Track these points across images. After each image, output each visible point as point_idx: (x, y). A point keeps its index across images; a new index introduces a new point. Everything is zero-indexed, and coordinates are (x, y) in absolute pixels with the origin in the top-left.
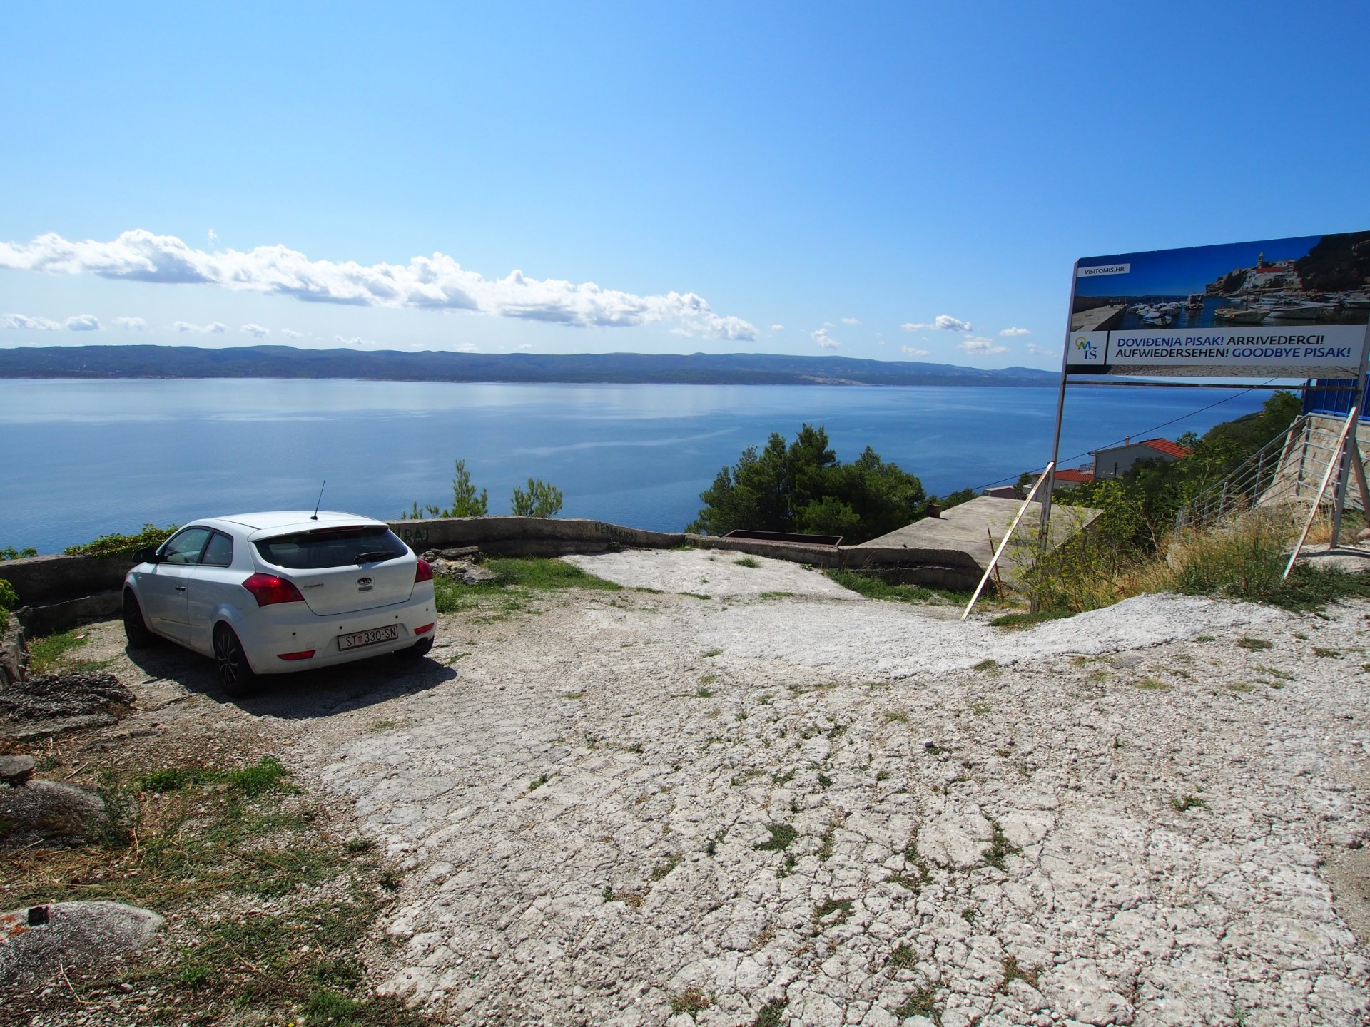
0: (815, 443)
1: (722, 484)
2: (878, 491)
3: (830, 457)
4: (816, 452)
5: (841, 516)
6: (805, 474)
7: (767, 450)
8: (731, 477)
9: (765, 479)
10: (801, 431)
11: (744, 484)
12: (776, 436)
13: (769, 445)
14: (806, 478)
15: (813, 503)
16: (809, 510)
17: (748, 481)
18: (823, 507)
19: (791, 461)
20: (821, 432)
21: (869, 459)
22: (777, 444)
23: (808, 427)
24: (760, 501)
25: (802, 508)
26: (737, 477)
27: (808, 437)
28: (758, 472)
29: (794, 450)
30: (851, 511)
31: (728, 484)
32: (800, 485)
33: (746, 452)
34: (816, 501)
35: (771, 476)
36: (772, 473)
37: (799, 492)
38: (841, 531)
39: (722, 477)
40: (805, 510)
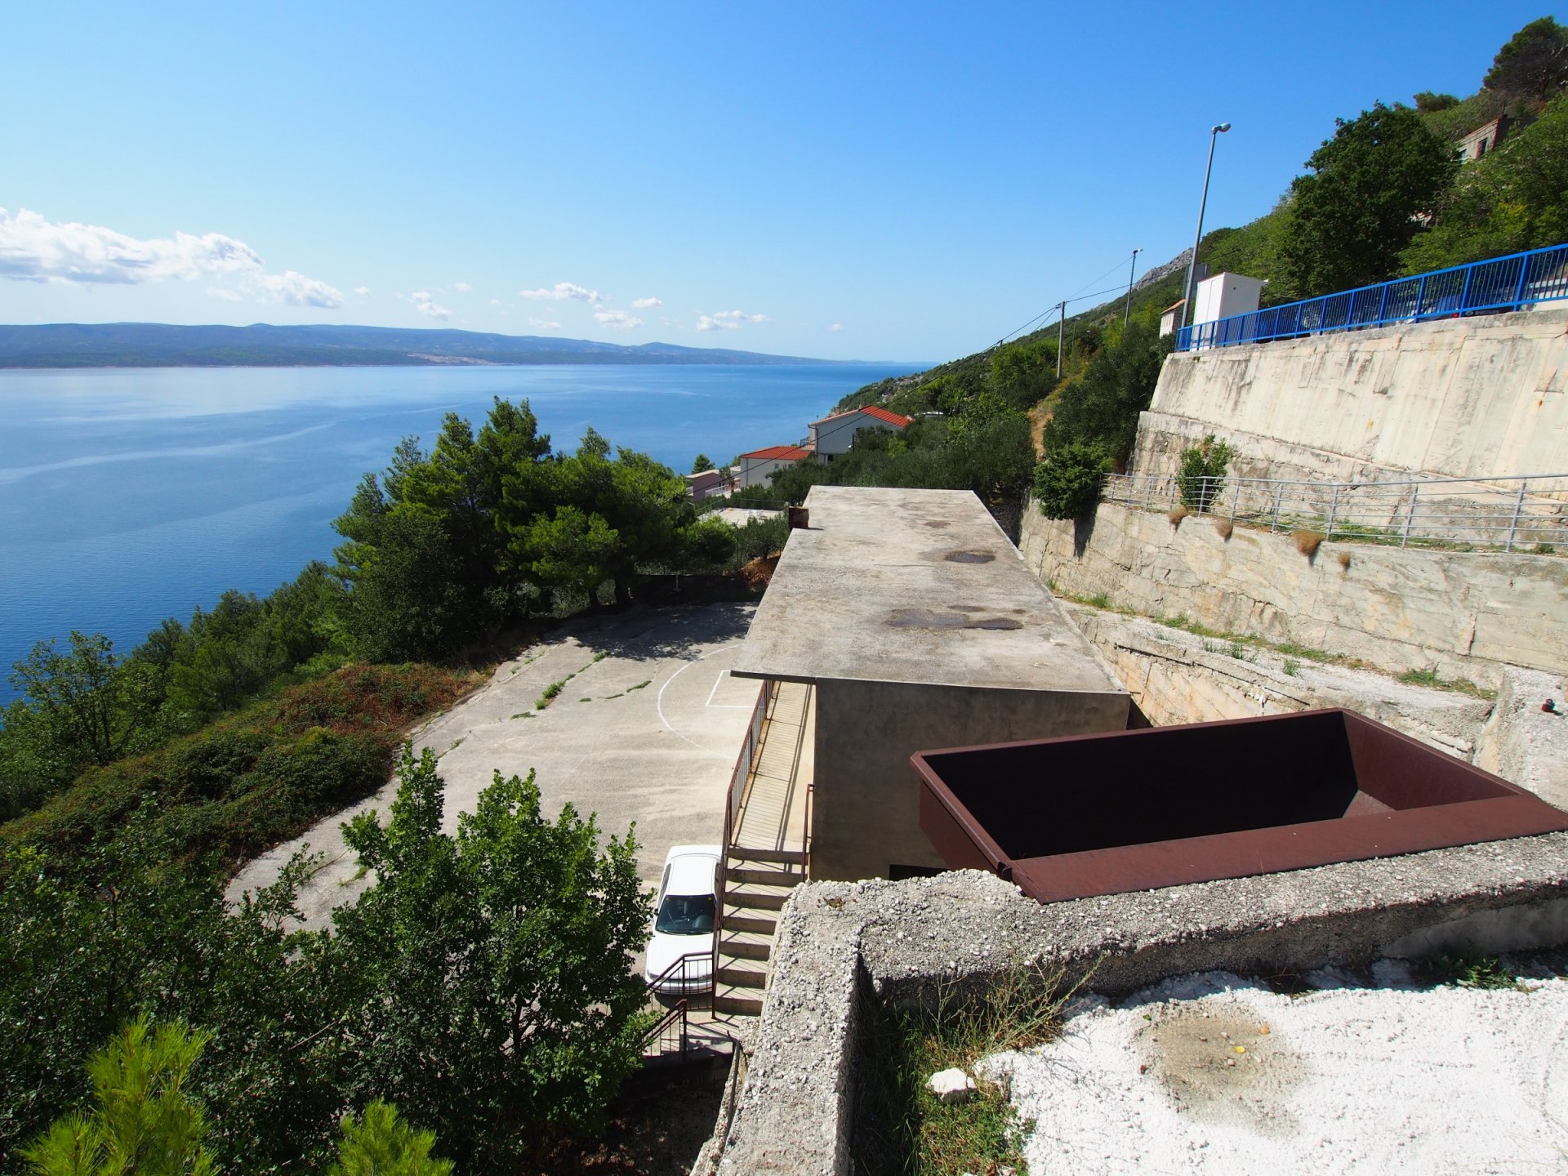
0: (519, 426)
1: (368, 502)
2: (635, 490)
3: (544, 446)
4: (525, 439)
5: (591, 535)
6: (517, 475)
7: (443, 442)
8: (382, 489)
9: (449, 488)
10: (493, 409)
11: (412, 500)
12: (454, 418)
13: (444, 433)
14: (518, 482)
15: (542, 520)
16: (536, 531)
17: (418, 493)
18: (558, 524)
19: (486, 457)
20: (526, 407)
21: (595, 445)
22: (457, 432)
24: (446, 524)
25: (520, 529)
26: (393, 489)
27: (505, 416)
28: (434, 479)
29: (490, 440)
30: (606, 526)
31: (380, 500)
32: (509, 493)
33: (401, 447)
34: (544, 515)
35: (457, 482)
36: (459, 478)
37: (511, 503)
38: (589, 558)
39: (366, 491)
40: (529, 531)
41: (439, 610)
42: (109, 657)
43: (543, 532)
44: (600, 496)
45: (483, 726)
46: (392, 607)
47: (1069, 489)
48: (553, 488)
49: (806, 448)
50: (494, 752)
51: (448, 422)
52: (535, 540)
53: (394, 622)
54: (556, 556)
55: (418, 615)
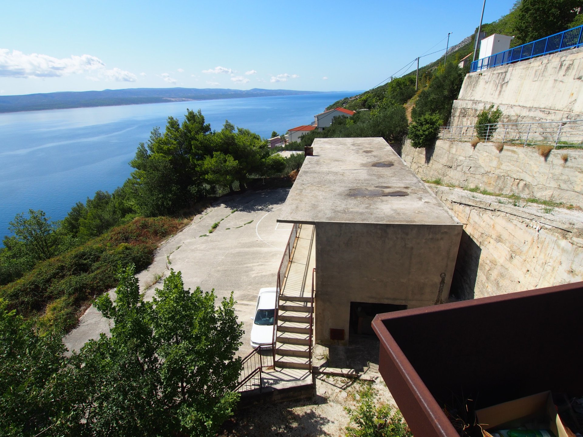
0: (197, 121)
1: (142, 154)
2: (244, 144)
3: (208, 128)
4: (200, 126)
5: (228, 163)
6: (197, 140)
7: (168, 128)
8: (147, 149)
9: (171, 147)
10: (187, 114)
11: (158, 152)
12: (171, 119)
13: (168, 125)
14: (198, 143)
15: (208, 158)
16: (206, 162)
17: (160, 150)
18: (214, 159)
19: (185, 134)
20: (200, 112)
21: (229, 127)
22: (173, 124)
23: (190, 110)
24: (171, 162)
25: (200, 162)
26: (151, 149)
27: (192, 117)
28: (165, 143)
29: (186, 126)
30: (233, 159)
31: (146, 153)
32: (195, 148)
33: (153, 132)
34: (209, 156)
35: (174, 145)
36: (175, 143)
37: (196, 152)
38: (227, 172)
39: (141, 150)
40: (203, 163)
41: (170, 195)
42: (44, 218)
43: (209, 163)
44: (230, 147)
45: (188, 241)
46: (152, 195)
47: (424, 134)
48: (212, 145)
49: (314, 125)
50: (192, 250)
51: (169, 120)
52: (206, 166)
53: (153, 201)
54: (214, 172)
55: (162, 198)
